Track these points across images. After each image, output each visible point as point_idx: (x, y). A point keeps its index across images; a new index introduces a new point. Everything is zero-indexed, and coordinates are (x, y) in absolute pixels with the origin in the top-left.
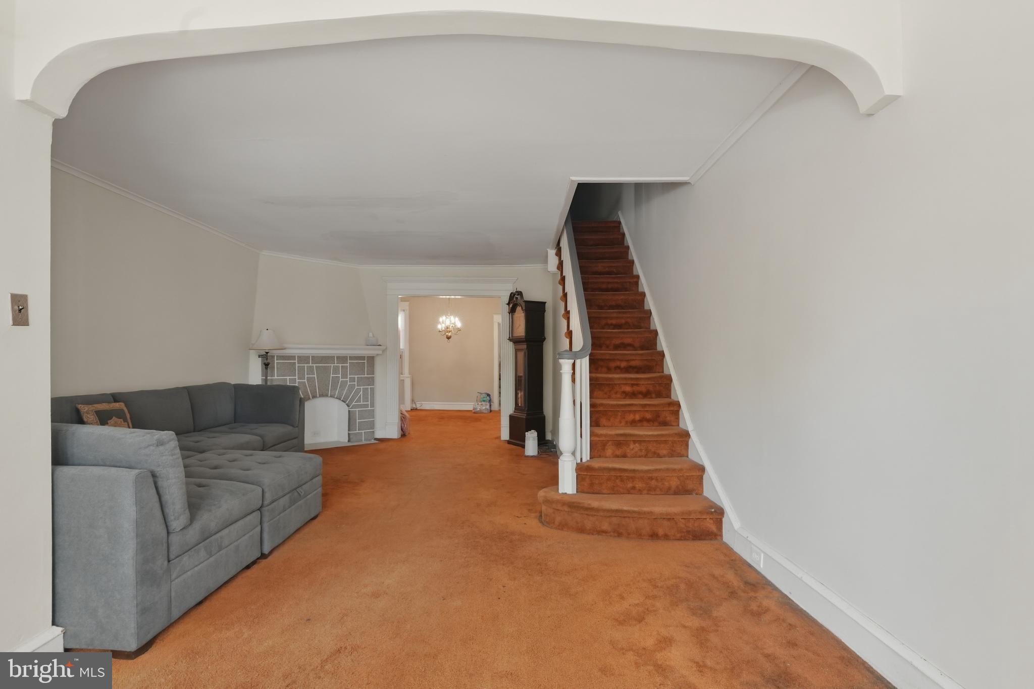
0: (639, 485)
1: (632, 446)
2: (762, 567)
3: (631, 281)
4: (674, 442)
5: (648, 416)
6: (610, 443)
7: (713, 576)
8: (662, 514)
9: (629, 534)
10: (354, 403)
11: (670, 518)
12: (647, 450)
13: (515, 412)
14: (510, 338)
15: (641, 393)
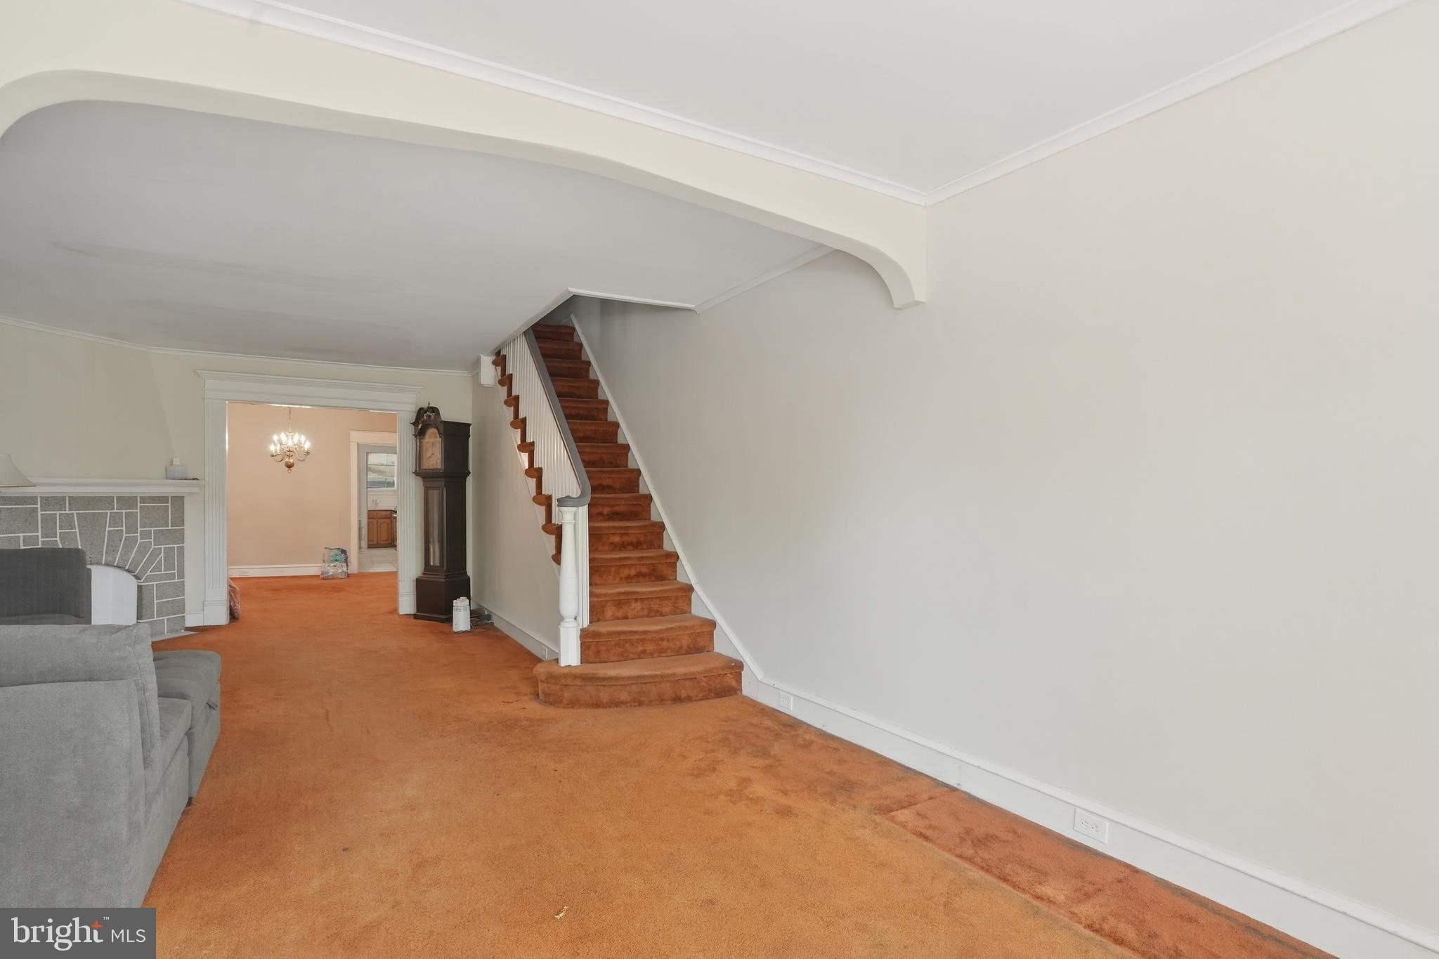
0: (650, 647)
1: (633, 605)
2: (792, 709)
3: (598, 406)
4: (677, 598)
5: (645, 570)
6: (610, 603)
7: (752, 724)
8: (685, 674)
9: (650, 701)
10: (148, 573)
11: (692, 678)
12: (650, 610)
13: (424, 574)
14: (416, 470)
15: (631, 544)
